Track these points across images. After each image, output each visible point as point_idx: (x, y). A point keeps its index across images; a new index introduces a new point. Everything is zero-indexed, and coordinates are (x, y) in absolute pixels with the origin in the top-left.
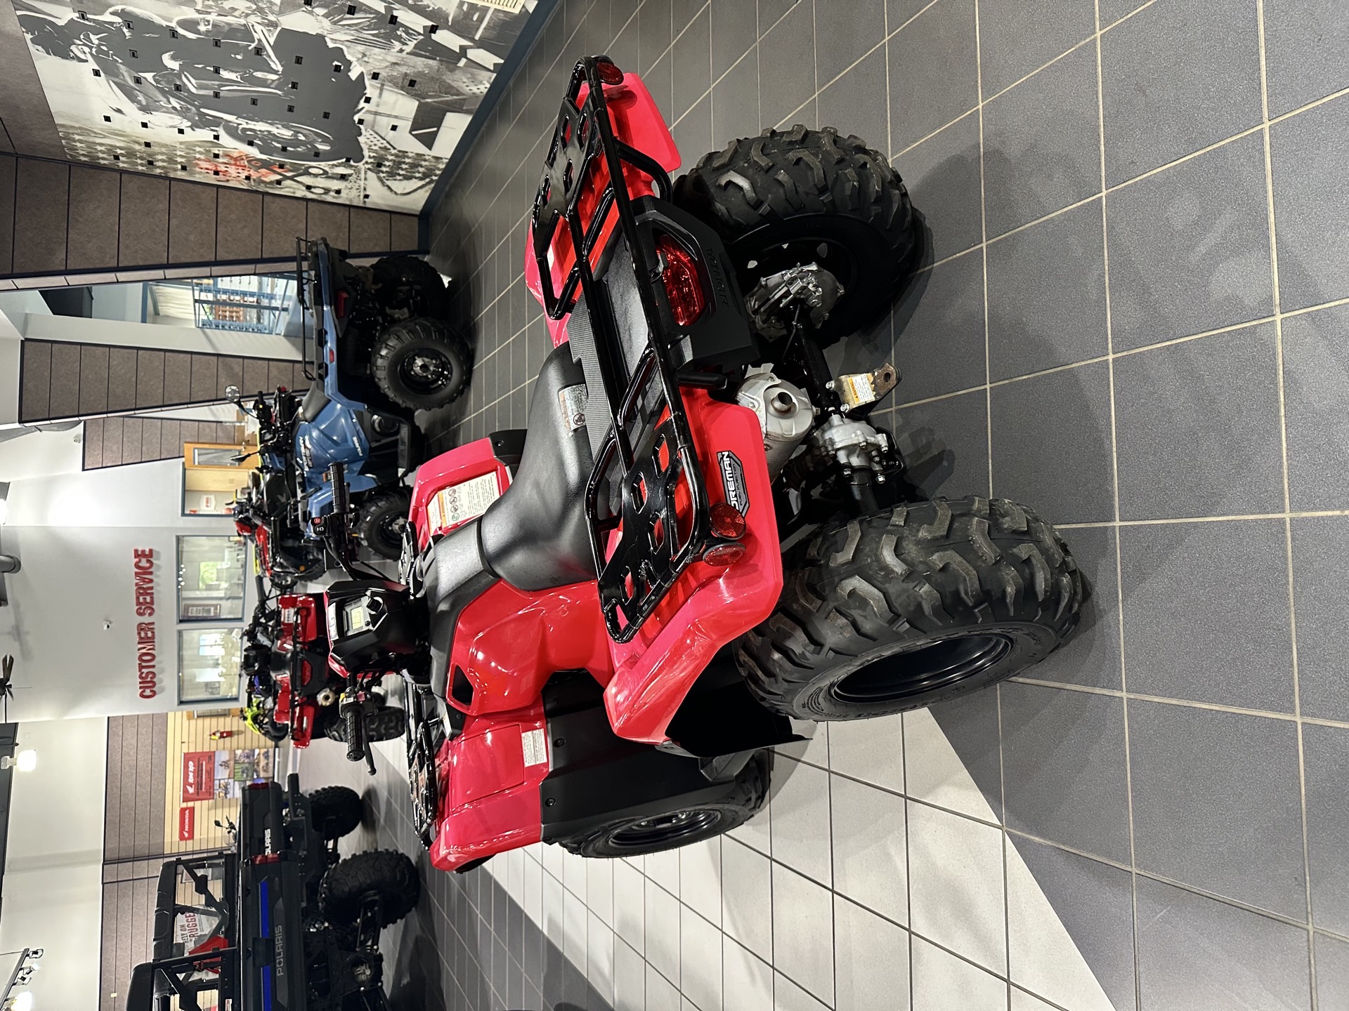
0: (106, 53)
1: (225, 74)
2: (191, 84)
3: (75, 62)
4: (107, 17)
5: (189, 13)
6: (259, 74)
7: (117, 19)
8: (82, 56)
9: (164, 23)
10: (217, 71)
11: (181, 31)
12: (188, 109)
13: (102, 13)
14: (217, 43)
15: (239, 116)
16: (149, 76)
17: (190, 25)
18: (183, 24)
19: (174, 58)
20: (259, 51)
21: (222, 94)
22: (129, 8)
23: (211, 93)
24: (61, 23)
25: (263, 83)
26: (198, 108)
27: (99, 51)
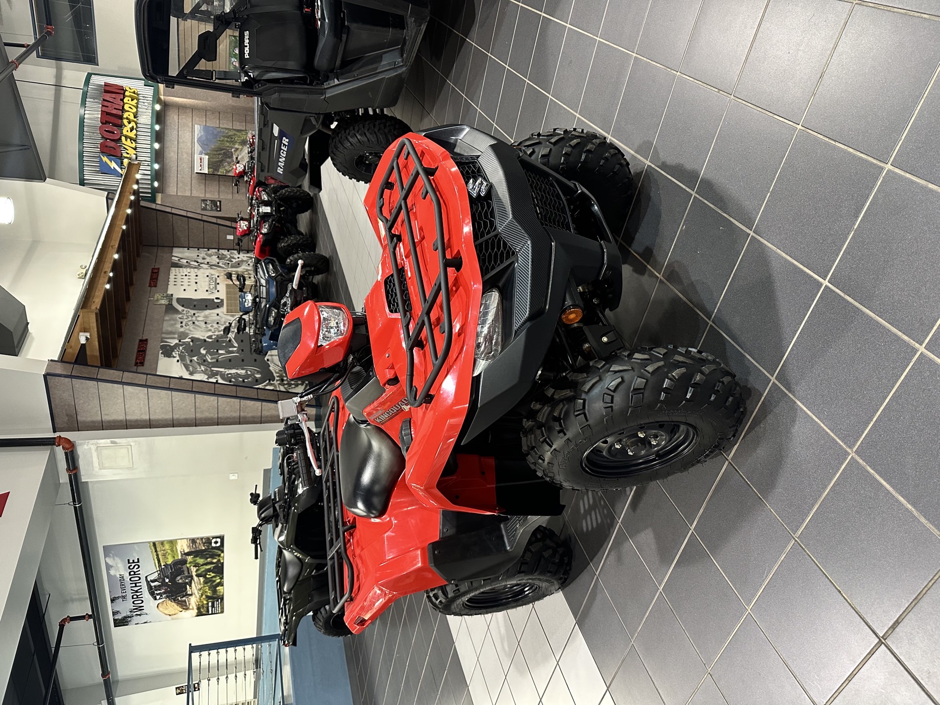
0: (183, 353)
1: (220, 352)
2: (209, 358)
3: (172, 358)
4: (187, 340)
5: (210, 334)
6: (231, 349)
7: (190, 340)
8: (175, 355)
9: (203, 338)
10: (217, 351)
11: (207, 340)
12: (207, 370)
13: (185, 339)
14: (217, 341)
15: (225, 368)
16: (195, 358)
17: (210, 337)
18: (208, 337)
19: (204, 349)
20: (230, 341)
21: (219, 360)
22: (194, 336)
23: (215, 360)
24: (172, 345)
25: (232, 352)
26: (210, 368)
27: (182, 352)
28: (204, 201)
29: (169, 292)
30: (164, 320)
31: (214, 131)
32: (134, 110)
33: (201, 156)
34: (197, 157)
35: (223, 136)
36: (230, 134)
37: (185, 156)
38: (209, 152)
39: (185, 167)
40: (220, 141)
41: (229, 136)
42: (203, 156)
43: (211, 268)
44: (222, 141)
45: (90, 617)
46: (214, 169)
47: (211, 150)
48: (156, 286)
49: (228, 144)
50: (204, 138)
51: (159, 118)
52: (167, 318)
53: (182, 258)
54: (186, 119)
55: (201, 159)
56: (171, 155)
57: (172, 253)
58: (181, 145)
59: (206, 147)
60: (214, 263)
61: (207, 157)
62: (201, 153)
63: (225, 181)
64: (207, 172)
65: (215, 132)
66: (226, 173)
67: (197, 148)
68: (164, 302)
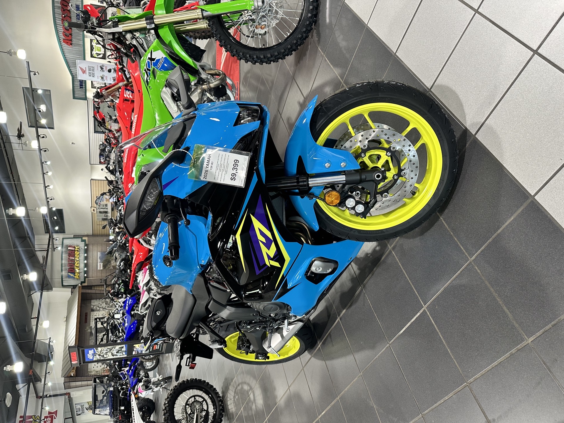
28: (101, 279)
29: (91, 326)
30: (89, 340)
32: (78, 256)
34: (99, 264)
37: (95, 261)
39: (95, 265)
42: (101, 264)
43: (104, 310)
45: (71, 418)
48: (87, 322)
51: (86, 251)
52: (90, 338)
53: (94, 306)
54: (95, 248)
56: (90, 261)
57: (91, 303)
58: (93, 257)
60: (104, 307)
62: (100, 263)
67: (99, 260)
68: (89, 331)
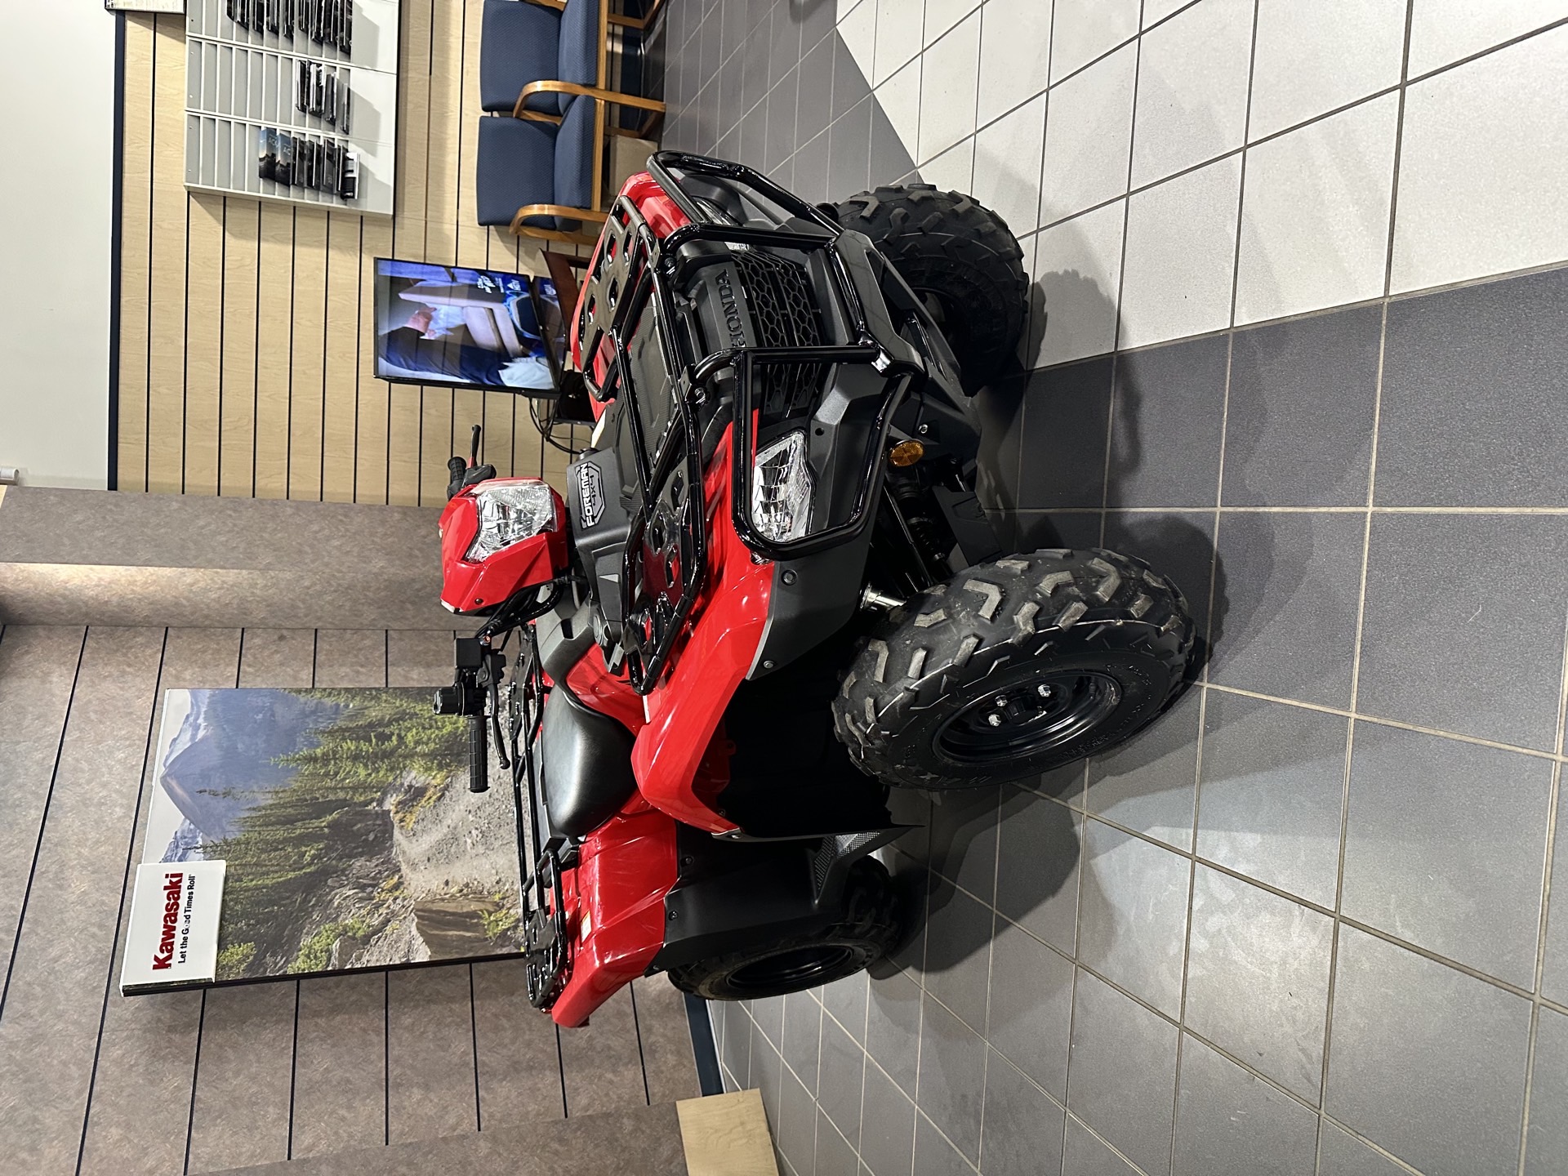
31: (280, 710)
33: (175, 867)
35: (331, 733)
36: (374, 714)
38: (234, 834)
40: (312, 759)
41: (371, 725)
44: (325, 759)
46: (258, 940)
47: (250, 824)
49: (362, 772)
50: (214, 758)
55: (174, 889)
59: (220, 805)
61: (220, 866)
63: (336, 1010)
64: (208, 972)
65: (285, 715)
66: (344, 953)
